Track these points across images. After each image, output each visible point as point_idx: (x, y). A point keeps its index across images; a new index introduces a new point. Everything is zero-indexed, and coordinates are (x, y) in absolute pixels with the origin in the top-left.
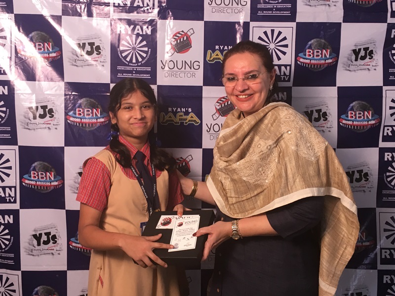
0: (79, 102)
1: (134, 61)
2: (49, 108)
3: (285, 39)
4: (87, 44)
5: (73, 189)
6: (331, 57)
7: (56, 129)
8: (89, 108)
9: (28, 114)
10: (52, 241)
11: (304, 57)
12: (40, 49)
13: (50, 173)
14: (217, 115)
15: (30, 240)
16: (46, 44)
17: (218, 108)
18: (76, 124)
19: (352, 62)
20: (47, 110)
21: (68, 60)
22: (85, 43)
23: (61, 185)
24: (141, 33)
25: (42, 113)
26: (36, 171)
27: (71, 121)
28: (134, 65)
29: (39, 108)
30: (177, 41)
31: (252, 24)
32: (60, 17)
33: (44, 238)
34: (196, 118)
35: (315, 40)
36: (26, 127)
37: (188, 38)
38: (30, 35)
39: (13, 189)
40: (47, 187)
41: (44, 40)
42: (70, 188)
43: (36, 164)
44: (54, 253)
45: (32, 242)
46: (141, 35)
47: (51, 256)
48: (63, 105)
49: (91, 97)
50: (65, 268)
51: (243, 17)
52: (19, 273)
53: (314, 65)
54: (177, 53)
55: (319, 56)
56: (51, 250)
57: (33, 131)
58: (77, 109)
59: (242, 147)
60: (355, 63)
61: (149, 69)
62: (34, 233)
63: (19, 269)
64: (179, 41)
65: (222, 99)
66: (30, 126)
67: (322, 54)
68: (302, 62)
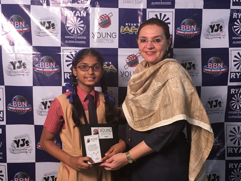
0: (42, 58)
1: (76, 33)
2: (23, 62)
3: (168, 19)
4: (46, 23)
5: (38, 112)
6: (197, 30)
7: (28, 75)
8: (47, 62)
9: (10, 66)
10: (26, 145)
11: (180, 30)
12: (17, 26)
13: (24, 103)
14: (127, 66)
15: (12, 144)
16: (21, 23)
17: (128, 62)
18: (40, 72)
19: (209, 33)
20: (22, 63)
21: (34, 32)
22: (45, 22)
23: (31, 110)
24: (80, 16)
25: (19, 66)
26: (16, 101)
27: (36, 70)
28: (75, 35)
29: (17, 62)
30: (102, 21)
31: (148, 10)
32: (30, 6)
33: (21, 142)
34: (114, 68)
35: (187, 19)
36: (9, 74)
37: (109, 18)
38: (11, 17)
39: (2, 113)
40: (22, 111)
41: (19, 20)
42: (36, 112)
43: (16, 97)
44: (27, 152)
45: (14, 145)
46: (80, 17)
47: (25, 154)
48: (32, 61)
49: (49, 56)
50: (34, 161)
51: (142, 5)
52: (6, 164)
53: (187, 35)
54: (102, 27)
55: (189, 29)
56: (26, 150)
57: (13, 76)
58: (40, 63)
59: (144, 86)
60: (211, 34)
61: (85, 38)
62: (15, 140)
63: (6, 162)
64: (103, 20)
65: (130, 56)
66: (12, 74)
67: (191, 28)
68: (179, 33)
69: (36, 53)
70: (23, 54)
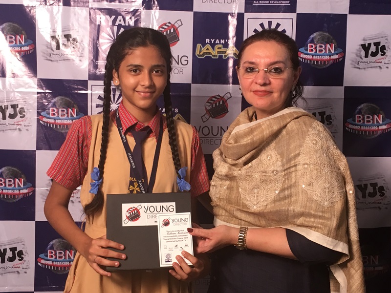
3: (284, 31)
5: (45, 197)
6: (336, 52)
7: (27, 130)
8: (63, 108)
11: (305, 52)
12: (11, 42)
13: (19, 180)
18: (50, 125)
19: (361, 58)
20: (18, 109)
23: (31, 193)
24: (123, 24)
25: (13, 113)
29: (10, 107)
31: (247, 15)
33: (9, 254)
35: (318, 33)
38: (1, 27)
41: (16, 32)
42: (41, 196)
43: (4, 169)
44: (20, 272)
49: (66, 95)
50: (32, 289)
53: (317, 62)
55: (322, 51)
57: (2, 132)
58: (51, 109)
60: (365, 59)
64: (165, 33)
67: (325, 49)
68: (303, 59)
69: (44, 91)
70: (20, 92)
